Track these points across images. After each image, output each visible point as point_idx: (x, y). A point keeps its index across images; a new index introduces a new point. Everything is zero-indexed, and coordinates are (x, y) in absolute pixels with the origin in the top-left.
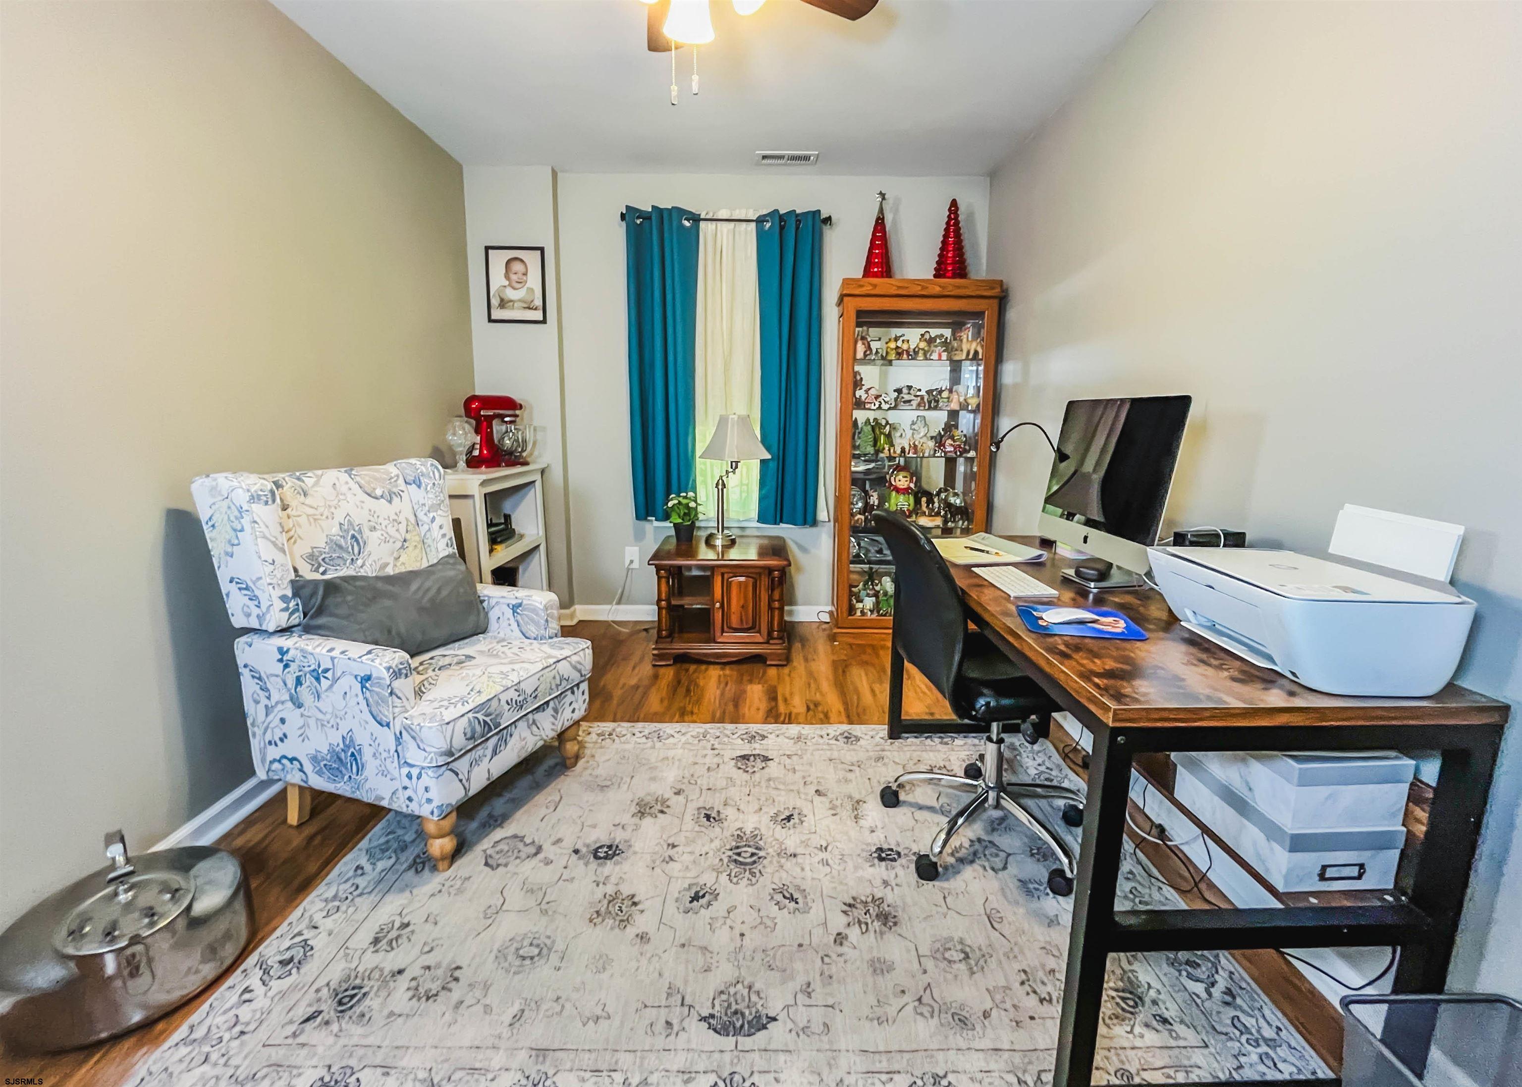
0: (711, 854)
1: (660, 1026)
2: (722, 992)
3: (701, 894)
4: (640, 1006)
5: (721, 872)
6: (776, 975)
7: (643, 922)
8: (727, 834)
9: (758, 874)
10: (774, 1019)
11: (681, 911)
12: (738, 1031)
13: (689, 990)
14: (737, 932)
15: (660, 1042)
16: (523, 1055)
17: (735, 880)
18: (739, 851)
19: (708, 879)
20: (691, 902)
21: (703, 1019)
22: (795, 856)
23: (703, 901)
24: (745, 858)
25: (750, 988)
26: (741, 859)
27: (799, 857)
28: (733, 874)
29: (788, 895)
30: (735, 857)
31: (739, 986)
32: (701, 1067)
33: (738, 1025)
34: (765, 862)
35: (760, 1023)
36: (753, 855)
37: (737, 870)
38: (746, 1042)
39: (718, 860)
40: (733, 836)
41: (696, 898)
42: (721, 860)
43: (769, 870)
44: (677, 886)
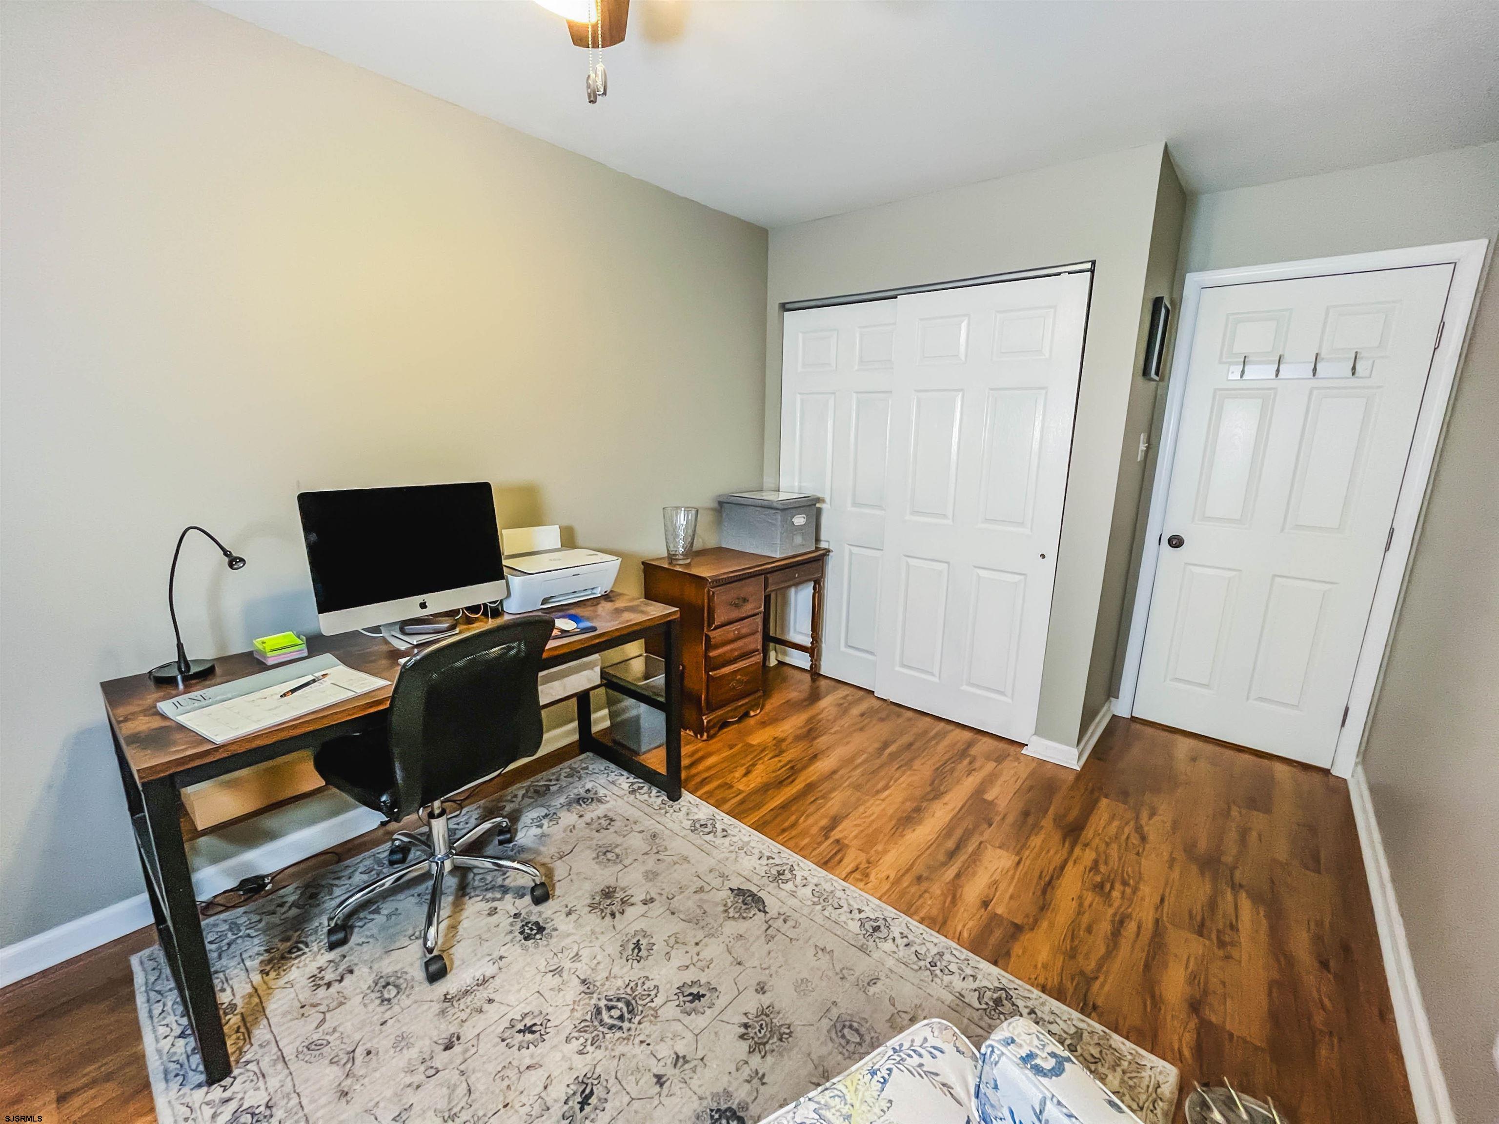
0: (637, 1041)
1: (790, 923)
2: (744, 918)
3: (690, 998)
4: (794, 942)
5: (653, 1009)
6: (705, 907)
7: (751, 1003)
8: (599, 1054)
9: (632, 984)
10: (731, 889)
11: (717, 993)
12: (753, 895)
13: (760, 932)
14: (698, 948)
15: (796, 916)
16: (876, 955)
17: (653, 993)
18: (616, 1022)
19: (670, 1011)
20: (704, 996)
21: (765, 912)
22: (584, 982)
23: (694, 990)
24: (621, 1010)
25: (726, 911)
26: (625, 1009)
27: (582, 977)
28: (648, 999)
29: (636, 951)
30: (627, 1016)
31: (731, 915)
32: (784, 893)
33: (750, 898)
34: (611, 992)
35: (739, 892)
36: (609, 1008)
37: (640, 1002)
38: (754, 889)
39: (642, 1026)
40: (599, 1047)
41: (698, 997)
42: (640, 1023)
43: (620, 983)
44: (698, 1022)
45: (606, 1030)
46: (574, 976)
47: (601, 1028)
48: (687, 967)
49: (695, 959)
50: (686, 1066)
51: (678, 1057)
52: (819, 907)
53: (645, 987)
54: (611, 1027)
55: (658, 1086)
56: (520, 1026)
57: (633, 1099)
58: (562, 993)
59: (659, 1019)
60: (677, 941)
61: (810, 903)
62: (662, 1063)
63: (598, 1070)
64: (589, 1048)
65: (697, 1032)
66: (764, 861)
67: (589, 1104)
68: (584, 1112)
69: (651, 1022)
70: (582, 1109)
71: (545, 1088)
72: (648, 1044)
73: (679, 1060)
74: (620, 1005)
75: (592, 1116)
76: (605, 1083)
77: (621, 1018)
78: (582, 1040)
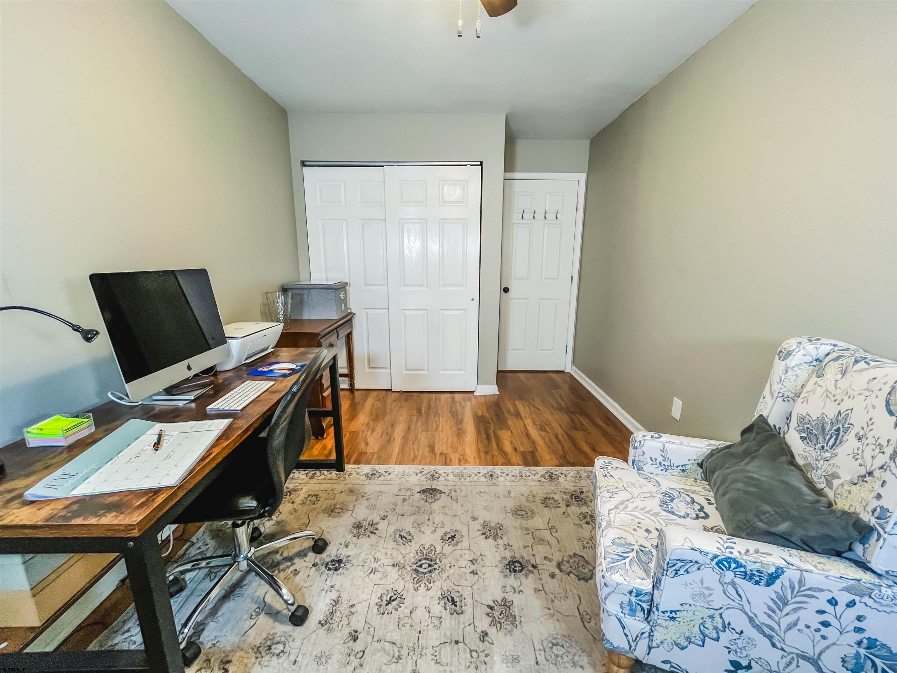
0: (447, 568)
1: (458, 491)
2: (437, 499)
3: (450, 540)
4: (467, 497)
5: (440, 553)
6: (415, 505)
7: (477, 525)
8: (438, 584)
9: (419, 552)
10: (418, 492)
11: (459, 531)
12: (430, 489)
13: (450, 501)
14: (431, 521)
15: (457, 487)
16: (500, 484)
17: (432, 548)
18: (430, 568)
19: (448, 549)
20: (455, 535)
21: (443, 493)
22: (393, 565)
23: (449, 536)
24: (426, 563)
25: (426, 501)
26: (428, 562)
27: (391, 564)
28: (433, 552)
29: (404, 539)
30: (432, 563)
31: (430, 501)
32: (443, 482)
33: (431, 491)
34: (413, 561)
35: (424, 491)
36: (421, 566)
37: (431, 555)
38: (430, 487)
39: (443, 562)
40: (434, 582)
41: (453, 537)
42: (441, 562)
43: (412, 555)
44: (465, 544)
45: (430, 574)
46: (386, 567)
47: (426, 575)
48: (435, 530)
49: (435, 525)
50: (478, 561)
51: (471, 561)
52: (462, 480)
53: (426, 549)
54: (430, 572)
55: (476, 576)
56: (385, 603)
57: (472, 586)
58: (388, 577)
59: (447, 555)
60: (418, 525)
61: (457, 480)
62: (467, 567)
63: (445, 589)
64: (430, 585)
65: (468, 548)
66: (420, 475)
67: (456, 602)
68: (458, 606)
69: (444, 558)
70: (456, 606)
71: (429, 612)
72: (454, 566)
73: (473, 562)
74: (423, 562)
75: (463, 604)
76: (453, 591)
77: (430, 565)
78: (423, 585)
